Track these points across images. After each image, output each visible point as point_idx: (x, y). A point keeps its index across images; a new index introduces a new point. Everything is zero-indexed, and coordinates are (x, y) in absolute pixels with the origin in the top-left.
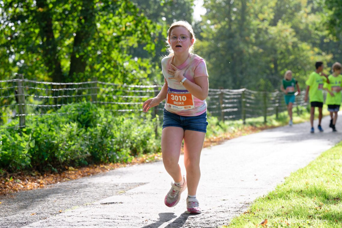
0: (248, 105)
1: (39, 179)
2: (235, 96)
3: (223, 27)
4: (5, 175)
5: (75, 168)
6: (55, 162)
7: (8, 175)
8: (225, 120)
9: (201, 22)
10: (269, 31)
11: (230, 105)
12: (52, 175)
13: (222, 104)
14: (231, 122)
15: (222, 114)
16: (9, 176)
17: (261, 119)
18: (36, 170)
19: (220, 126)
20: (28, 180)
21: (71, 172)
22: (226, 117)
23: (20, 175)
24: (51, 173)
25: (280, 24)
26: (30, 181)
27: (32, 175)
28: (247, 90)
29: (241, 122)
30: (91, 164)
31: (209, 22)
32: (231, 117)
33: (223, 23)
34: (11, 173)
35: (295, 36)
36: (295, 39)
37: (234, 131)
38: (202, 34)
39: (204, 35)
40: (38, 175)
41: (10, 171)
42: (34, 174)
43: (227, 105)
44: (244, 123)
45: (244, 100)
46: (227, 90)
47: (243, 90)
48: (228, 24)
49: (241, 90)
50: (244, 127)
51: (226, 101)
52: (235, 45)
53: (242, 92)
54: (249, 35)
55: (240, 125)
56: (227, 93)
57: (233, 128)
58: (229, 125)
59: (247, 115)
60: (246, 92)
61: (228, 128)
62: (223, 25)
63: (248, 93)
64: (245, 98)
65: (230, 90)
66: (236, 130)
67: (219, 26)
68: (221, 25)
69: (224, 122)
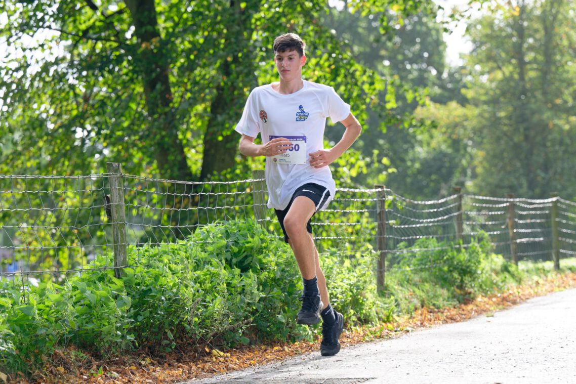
0: (564, 230)
1: (154, 371)
2: (538, 212)
3: (507, 80)
4: (89, 364)
5: (224, 352)
6: (185, 340)
7: (95, 364)
8: (519, 259)
9: (463, 68)
11: (528, 231)
12: (180, 364)
13: (513, 228)
14: (530, 265)
15: (512, 247)
16: (95, 367)
18: (148, 354)
19: (509, 272)
20: (133, 373)
21: (216, 358)
22: (521, 254)
23: (116, 363)
24: (178, 361)
26: (137, 375)
27: (140, 364)
28: (562, 200)
29: (549, 265)
30: (255, 344)
31: (478, 68)
32: (531, 254)
33: (508, 70)
34: (100, 360)
37: (537, 283)
38: (463, 91)
39: (469, 94)
40: (153, 364)
41: (97, 356)
42: (143, 363)
43: (523, 231)
44: (557, 266)
45: (557, 220)
46: (524, 199)
47: (554, 199)
48: (518, 70)
49: (550, 200)
50: (556, 275)
51: (521, 222)
52: (533, 113)
53: (552, 202)
54: (559, 94)
55: (548, 272)
56: (523, 205)
57: (536, 278)
58: (528, 271)
59: (562, 251)
60: (559, 205)
61: (525, 276)
62: (507, 74)
63: (564, 207)
64: (558, 215)
65: (529, 201)
66: (541, 281)
67: (499, 75)
68: (504, 74)
69: (517, 264)
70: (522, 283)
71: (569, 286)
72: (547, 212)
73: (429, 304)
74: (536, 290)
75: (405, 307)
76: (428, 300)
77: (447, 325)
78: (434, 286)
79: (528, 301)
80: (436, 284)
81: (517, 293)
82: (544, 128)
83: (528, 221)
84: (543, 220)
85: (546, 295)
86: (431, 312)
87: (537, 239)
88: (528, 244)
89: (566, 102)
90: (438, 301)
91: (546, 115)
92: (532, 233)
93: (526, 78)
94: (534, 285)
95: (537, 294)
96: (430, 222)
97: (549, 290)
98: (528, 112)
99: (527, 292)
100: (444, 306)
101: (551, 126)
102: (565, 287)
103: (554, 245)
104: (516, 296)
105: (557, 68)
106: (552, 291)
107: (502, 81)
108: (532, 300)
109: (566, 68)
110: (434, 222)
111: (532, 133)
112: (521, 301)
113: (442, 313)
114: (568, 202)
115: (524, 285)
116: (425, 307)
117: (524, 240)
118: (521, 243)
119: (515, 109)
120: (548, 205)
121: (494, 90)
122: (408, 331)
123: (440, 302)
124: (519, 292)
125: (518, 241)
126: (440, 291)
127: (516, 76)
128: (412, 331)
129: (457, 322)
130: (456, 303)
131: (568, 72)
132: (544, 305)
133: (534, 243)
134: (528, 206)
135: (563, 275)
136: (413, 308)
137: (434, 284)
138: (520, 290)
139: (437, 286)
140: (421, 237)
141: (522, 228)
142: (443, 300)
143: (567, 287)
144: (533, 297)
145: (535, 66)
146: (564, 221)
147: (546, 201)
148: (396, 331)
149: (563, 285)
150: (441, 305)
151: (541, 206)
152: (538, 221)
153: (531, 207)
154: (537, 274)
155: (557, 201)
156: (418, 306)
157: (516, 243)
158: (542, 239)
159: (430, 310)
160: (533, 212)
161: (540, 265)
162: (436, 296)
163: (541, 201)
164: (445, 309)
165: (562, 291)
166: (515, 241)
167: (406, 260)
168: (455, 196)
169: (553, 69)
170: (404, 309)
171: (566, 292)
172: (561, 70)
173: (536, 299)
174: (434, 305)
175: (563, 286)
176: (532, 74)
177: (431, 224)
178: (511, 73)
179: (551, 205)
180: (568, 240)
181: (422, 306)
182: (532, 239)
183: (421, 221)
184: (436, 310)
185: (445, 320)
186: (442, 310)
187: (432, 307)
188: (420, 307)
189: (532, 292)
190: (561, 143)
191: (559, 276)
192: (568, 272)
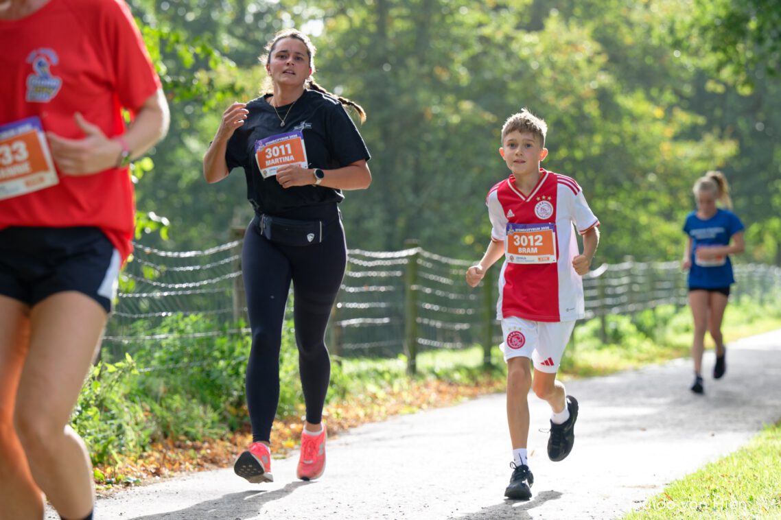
0: (428, 306)
2: (383, 274)
3: (354, 34)
10: (514, 46)
11: (363, 306)
14: (365, 365)
15: (334, 333)
17: (473, 357)
22: (348, 346)
25: (553, 23)
28: (426, 254)
29: (400, 363)
32: (366, 346)
33: (357, 15)
35: (604, 69)
36: (605, 79)
37: (374, 397)
43: (355, 305)
44: (412, 369)
45: (414, 287)
46: (357, 252)
47: (412, 252)
48: (374, 18)
49: (404, 253)
50: (409, 383)
51: (352, 290)
52: (400, 92)
53: (407, 257)
54: (446, 61)
55: (396, 376)
56: (356, 261)
57: (371, 387)
58: (359, 376)
59: (422, 341)
60: (420, 261)
61: (353, 385)
62: (357, 22)
63: (429, 265)
64: (416, 280)
65: (367, 254)
66: (381, 394)
67: (343, 24)
68: (350, 20)
69: (340, 364)
70: (348, 397)
71: (429, 403)
72: (398, 273)
73: (177, 432)
74: (369, 411)
75: (134, 437)
76: (175, 425)
77: (203, 474)
78: (189, 400)
79: (352, 431)
80: (193, 397)
81: (335, 416)
82: (417, 119)
83: (364, 289)
84: (391, 288)
85: (385, 420)
86: (179, 447)
87: (378, 321)
88: (362, 327)
89: (454, 77)
90: (193, 427)
91: (423, 95)
92: (369, 309)
93: (390, 34)
94: (369, 400)
95: (370, 418)
96: (187, 288)
97: (392, 410)
98: (390, 92)
99: (351, 414)
100: (204, 436)
101: (429, 117)
102: (420, 407)
103: (408, 330)
104: (332, 422)
105: (443, 17)
106: (396, 413)
107: (347, 33)
108: (361, 429)
109: (458, 17)
110: (194, 288)
111: (395, 127)
112: (341, 430)
113: (197, 449)
114: (436, 257)
115: (350, 401)
116: (170, 438)
117: (354, 322)
118: (349, 327)
119: (370, 84)
120: (400, 262)
121: (333, 50)
122: (128, 484)
123: (198, 429)
124: (338, 414)
125: (345, 323)
126: (198, 410)
127: (372, 28)
128: (137, 483)
129: (222, 467)
130: (225, 431)
131: (461, 24)
132: (378, 440)
133: (373, 327)
134: (365, 264)
135: (421, 382)
136: (148, 440)
137: (190, 396)
138: (340, 411)
139: (194, 401)
140: (170, 314)
141: (352, 301)
142: (204, 426)
143: (425, 406)
144: (363, 423)
145: (404, 11)
146: (428, 290)
147: (397, 254)
148: (107, 483)
149: (419, 402)
150: (199, 436)
151: (388, 263)
152: (383, 289)
153: (371, 264)
154: (377, 383)
155: (417, 256)
156: (156, 437)
157: (341, 327)
158: (386, 320)
159: (178, 443)
160: (374, 274)
161: (382, 365)
162: (190, 419)
163: (389, 255)
164: (204, 442)
165: (413, 413)
166: (338, 323)
167: (143, 353)
168: (235, 244)
169: (436, 18)
170: (132, 440)
171: (420, 415)
172: (449, 20)
173: (368, 426)
174: (186, 434)
175: (418, 404)
176: (400, 25)
177: (189, 292)
178: (364, 21)
179: (405, 262)
180: (433, 323)
181: (166, 436)
182: (369, 321)
183: (170, 286)
184: (189, 443)
185: (198, 464)
186: (198, 443)
187: (183, 438)
188: (162, 438)
189: (361, 413)
190: (445, 146)
191: (415, 384)
192: (431, 378)
